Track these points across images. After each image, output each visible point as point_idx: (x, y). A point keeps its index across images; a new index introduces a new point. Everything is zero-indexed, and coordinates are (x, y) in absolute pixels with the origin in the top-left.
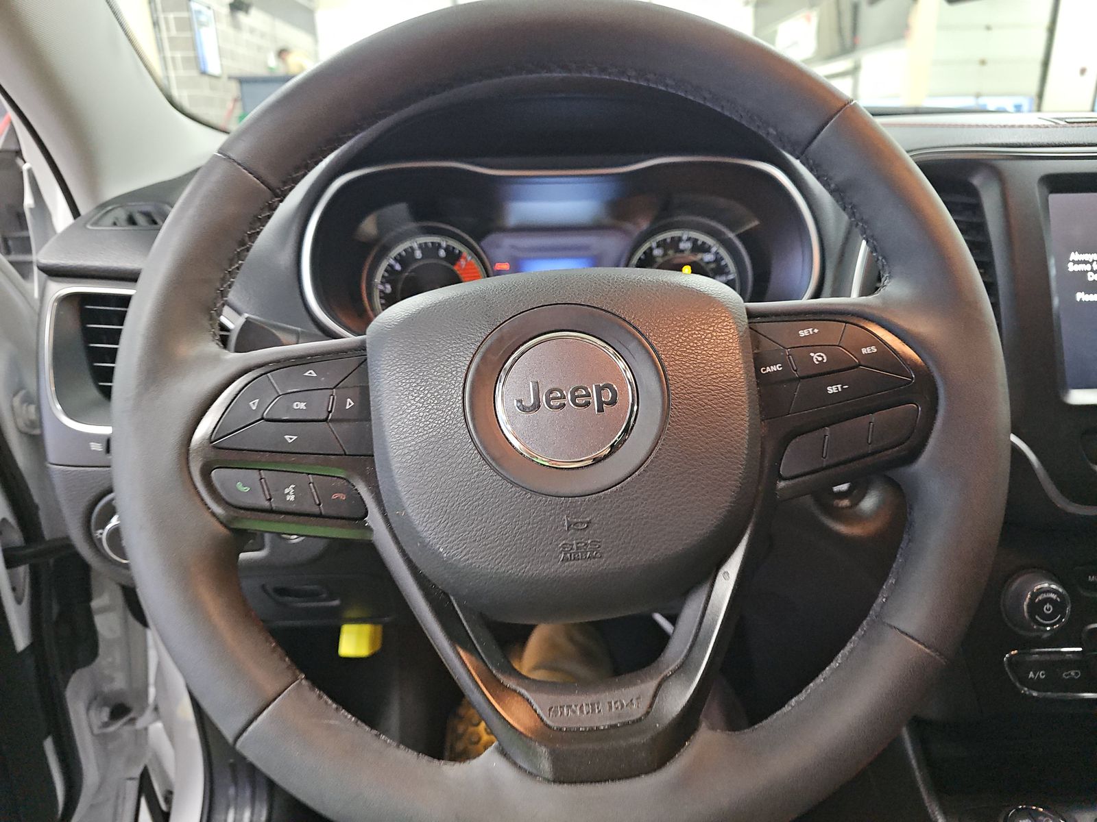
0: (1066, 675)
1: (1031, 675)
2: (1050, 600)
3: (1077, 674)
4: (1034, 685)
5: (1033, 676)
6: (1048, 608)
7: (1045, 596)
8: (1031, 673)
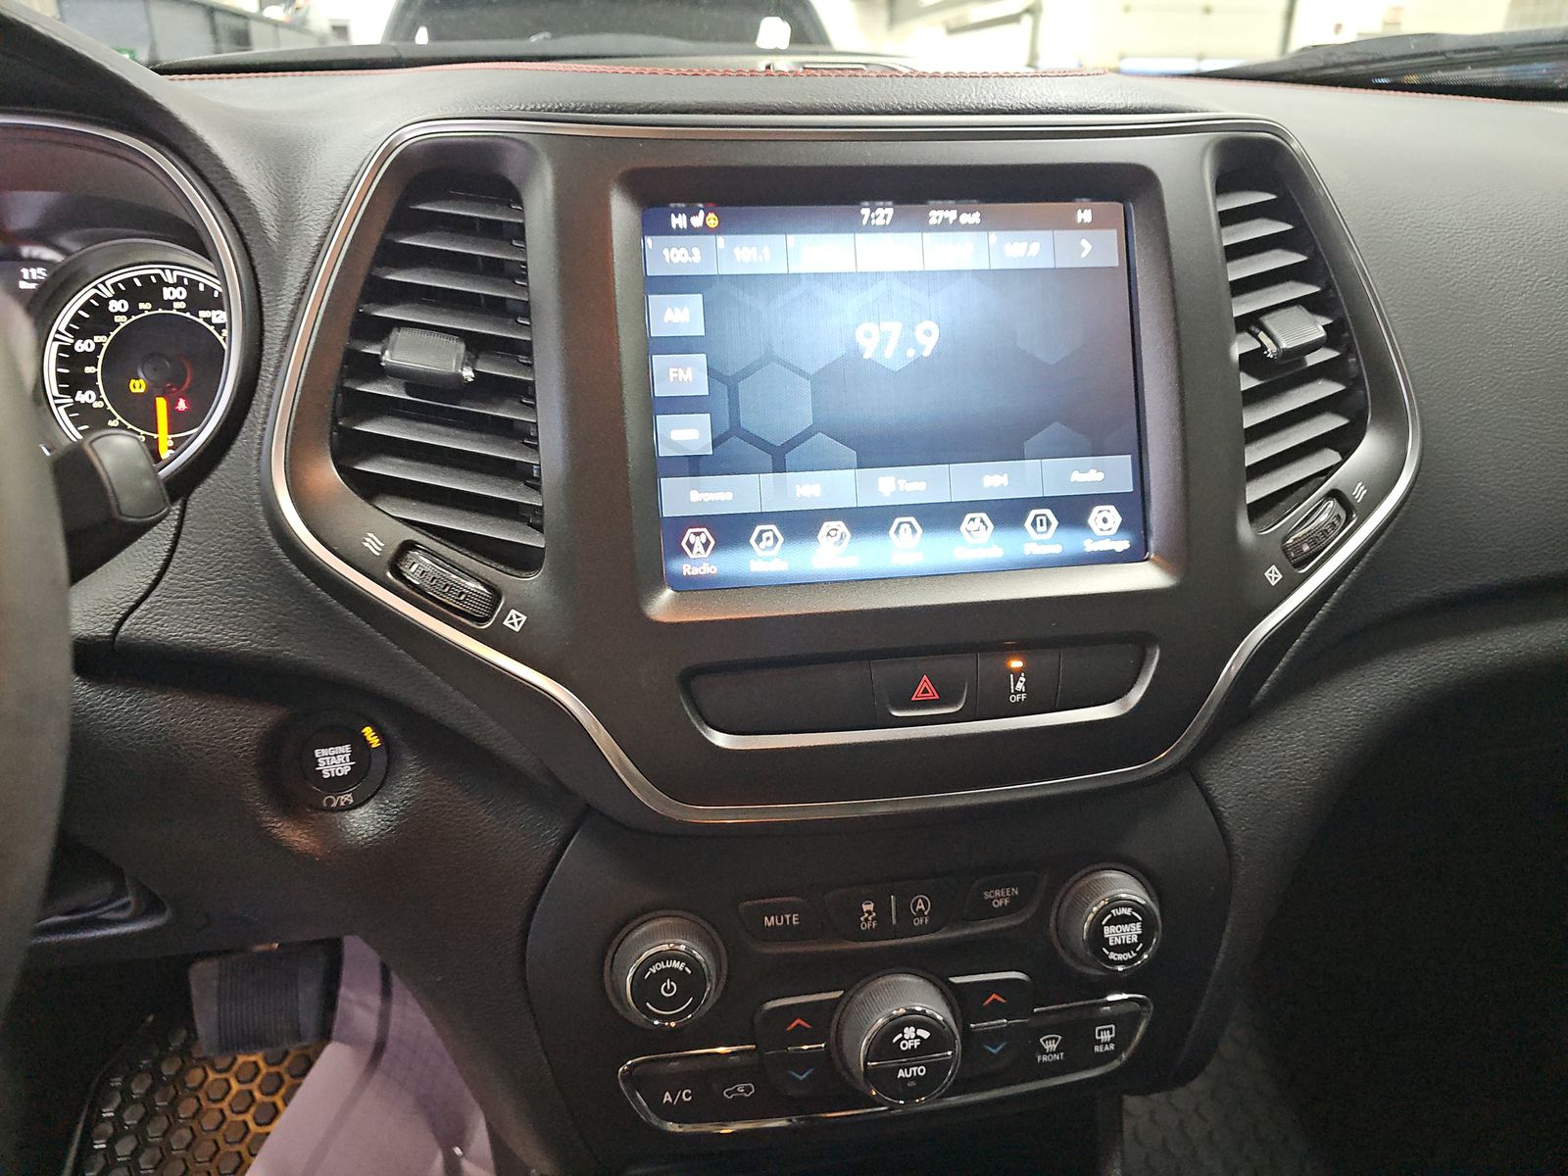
0: (729, 1093)
1: (667, 1097)
2: (672, 973)
3: (748, 1089)
4: (678, 1113)
5: (670, 1099)
6: (668, 988)
7: (662, 966)
8: (667, 1094)
